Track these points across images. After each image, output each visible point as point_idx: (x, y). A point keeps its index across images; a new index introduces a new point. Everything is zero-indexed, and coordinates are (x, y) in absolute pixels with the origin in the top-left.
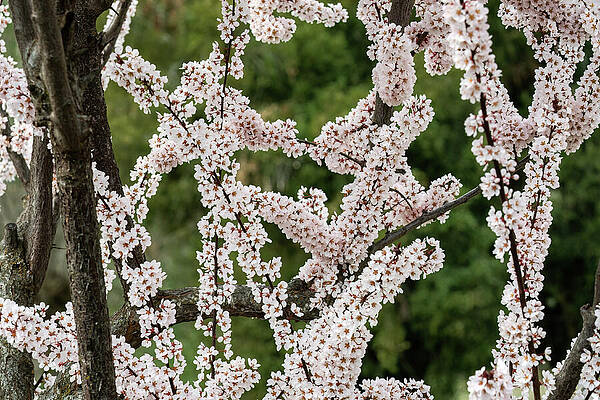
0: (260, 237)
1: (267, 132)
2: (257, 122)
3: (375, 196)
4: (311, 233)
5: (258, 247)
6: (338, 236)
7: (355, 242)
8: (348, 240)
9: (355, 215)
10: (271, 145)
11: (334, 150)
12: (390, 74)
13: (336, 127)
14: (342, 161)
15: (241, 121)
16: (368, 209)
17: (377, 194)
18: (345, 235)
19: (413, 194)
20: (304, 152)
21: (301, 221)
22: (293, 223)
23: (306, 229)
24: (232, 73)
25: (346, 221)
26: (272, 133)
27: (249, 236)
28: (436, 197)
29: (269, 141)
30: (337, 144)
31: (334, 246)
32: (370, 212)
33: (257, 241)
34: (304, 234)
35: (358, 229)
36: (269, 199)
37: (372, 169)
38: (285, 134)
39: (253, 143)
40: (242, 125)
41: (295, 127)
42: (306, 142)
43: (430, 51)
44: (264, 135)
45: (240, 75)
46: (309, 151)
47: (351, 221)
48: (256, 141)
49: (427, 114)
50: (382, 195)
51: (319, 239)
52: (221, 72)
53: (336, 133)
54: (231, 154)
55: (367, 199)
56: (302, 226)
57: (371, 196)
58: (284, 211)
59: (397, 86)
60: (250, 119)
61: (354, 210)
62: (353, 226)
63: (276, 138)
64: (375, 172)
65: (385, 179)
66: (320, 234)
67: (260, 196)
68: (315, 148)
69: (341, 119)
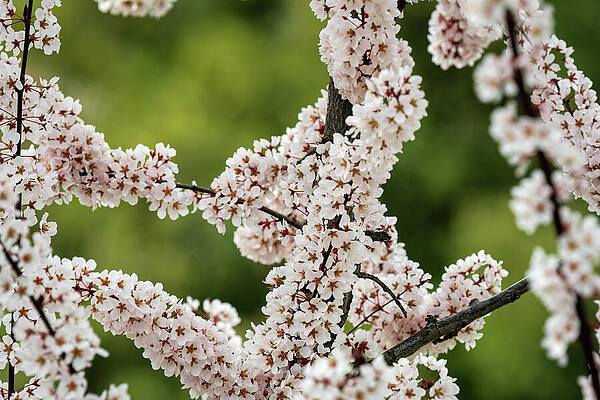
0: (82, 346)
1: (117, 168)
2: (96, 147)
3: (325, 282)
4: (200, 356)
5: (79, 365)
6: (256, 365)
7: (290, 377)
8: (275, 371)
9: (290, 322)
10: (125, 193)
11: (250, 202)
12: (352, 33)
13: (254, 158)
14: (268, 224)
15: (64, 146)
16: (313, 308)
17: (331, 277)
18: (271, 362)
19: (408, 288)
20: (190, 208)
21: (180, 332)
22: (164, 335)
23: (191, 349)
24: (38, 44)
25: (273, 335)
26: (125, 170)
27: (60, 342)
28: (454, 296)
29: (121, 186)
30: (256, 191)
31: (247, 385)
32: (317, 315)
33: (77, 353)
34: (186, 359)
35: (296, 349)
36: (113, 285)
37: (319, 227)
38: (152, 172)
39: (89, 192)
40: (66, 154)
41: (173, 160)
42: (194, 189)
43: (441, 18)
44: (111, 174)
45: (54, 47)
46: (202, 205)
47: (281, 334)
48: (94, 187)
49: (413, 103)
50: (342, 279)
51: (216, 368)
52: (16, 44)
53: (254, 171)
54: (39, 206)
55: (311, 288)
56: (182, 342)
57: (318, 281)
58: (145, 310)
59: (366, 61)
60: (82, 142)
61: (286, 313)
62: (284, 344)
63: (135, 178)
64: (325, 233)
65: (346, 247)
66: (220, 360)
67: (94, 278)
68: (212, 200)
69: (264, 143)
